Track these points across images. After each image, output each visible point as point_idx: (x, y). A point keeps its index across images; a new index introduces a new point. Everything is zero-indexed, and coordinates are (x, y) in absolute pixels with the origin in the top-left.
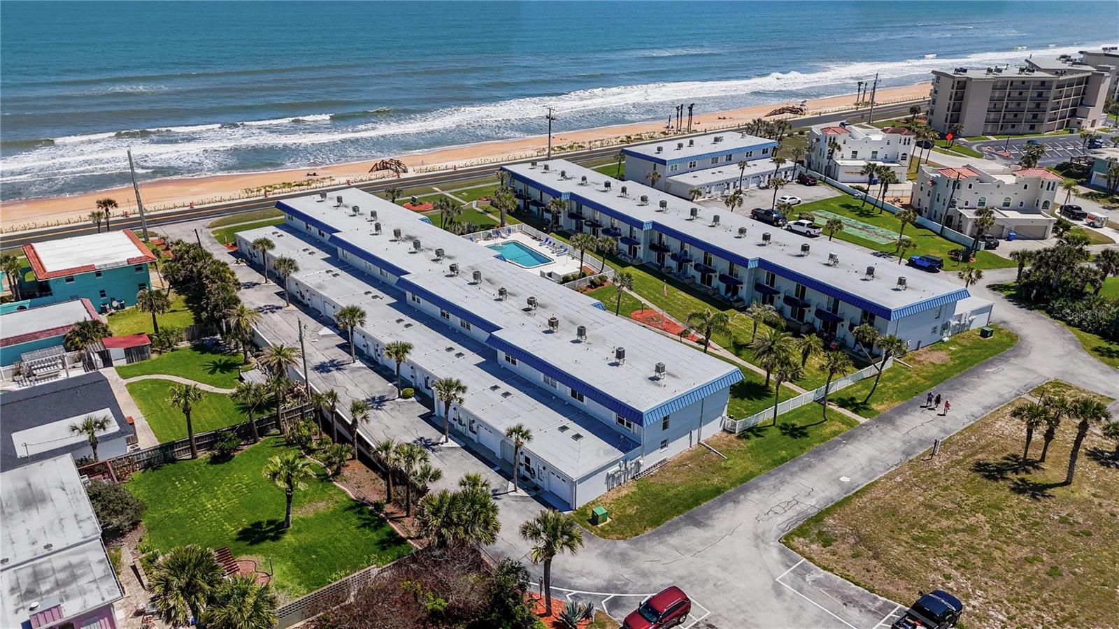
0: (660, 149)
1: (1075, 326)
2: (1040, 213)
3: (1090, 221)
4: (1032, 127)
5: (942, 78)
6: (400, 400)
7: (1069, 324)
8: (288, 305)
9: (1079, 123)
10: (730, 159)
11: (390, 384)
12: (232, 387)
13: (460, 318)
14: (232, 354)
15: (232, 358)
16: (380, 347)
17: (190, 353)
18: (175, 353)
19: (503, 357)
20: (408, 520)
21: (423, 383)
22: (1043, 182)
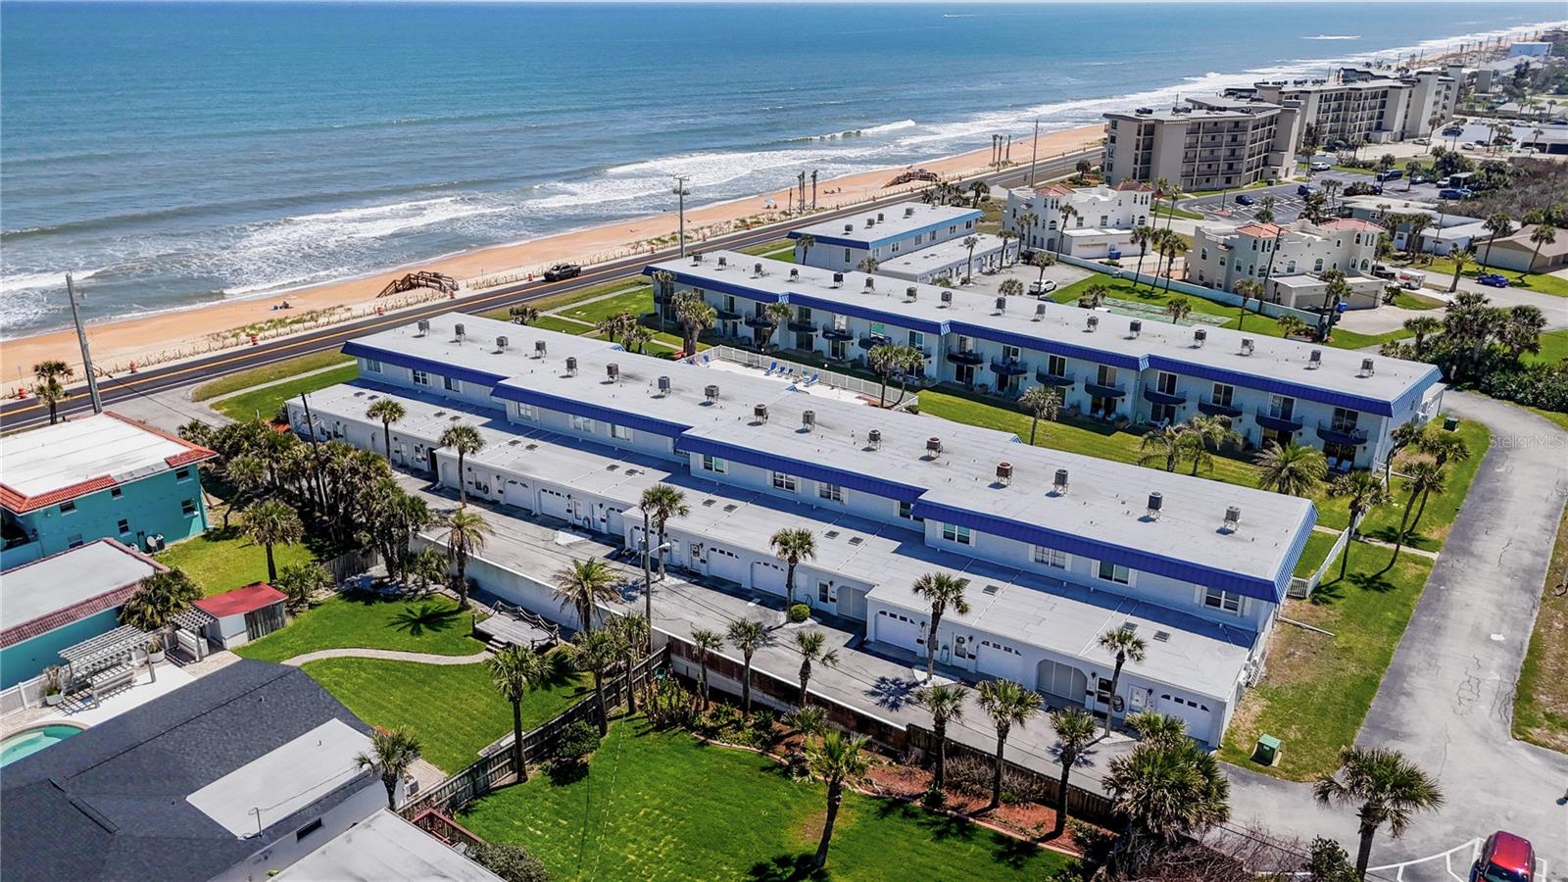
0: (848, 228)
1: (1529, 405)
2: (1360, 276)
3: (1404, 282)
4: (1228, 181)
5: (1120, 122)
6: (791, 625)
7: (1521, 402)
8: (465, 507)
9: (1274, 173)
10: (934, 238)
11: (751, 604)
12: (477, 651)
13: (825, 485)
14: (423, 598)
15: (429, 604)
16: (706, 548)
17: (345, 606)
18: (319, 609)
19: (940, 535)
20: (1001, 811)
21: (816, 593)
22: (1359, 236)
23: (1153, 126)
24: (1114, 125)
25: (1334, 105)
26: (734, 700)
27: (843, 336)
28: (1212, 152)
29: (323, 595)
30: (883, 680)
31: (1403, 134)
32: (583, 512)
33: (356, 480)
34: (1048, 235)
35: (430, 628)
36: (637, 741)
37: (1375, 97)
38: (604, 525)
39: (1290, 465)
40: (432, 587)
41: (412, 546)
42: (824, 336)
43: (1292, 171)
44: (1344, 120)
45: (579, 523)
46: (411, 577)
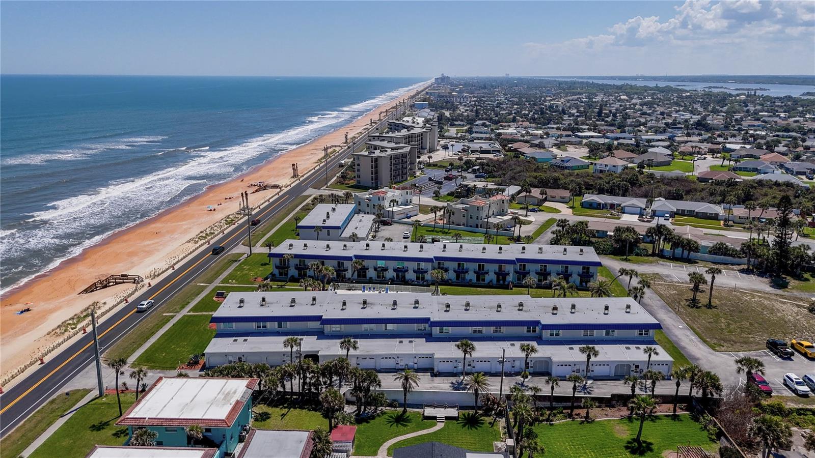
0: (324, 221)
3: (513, 214)
5: (360, 158)
6: (526, 380)
9: (414, 172)
13: (495, 327)
14: (383, 413)
15: (389, 415)
16: (475, 361)
19: (549, 335)
20: (656, 409)
21: (524, 366)
27: (385, 269)
32: (404, 362)
35: (406, 422)
38: (416, 365)
39: (600, 288)
41: (370, 394)
42: (373, 271)
45: (402, 367)
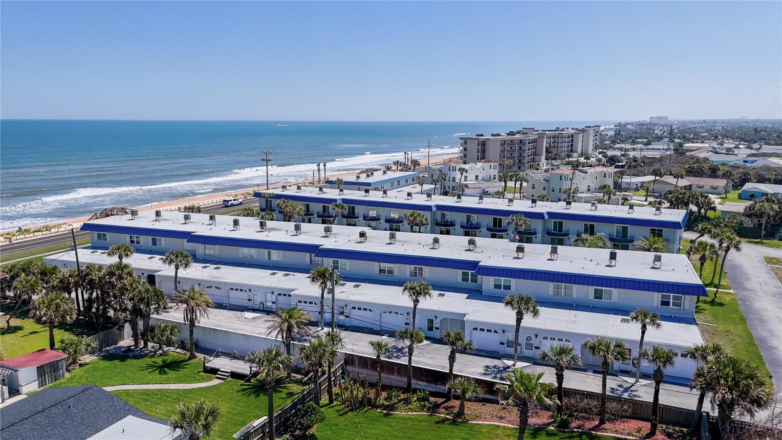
0: (358, 178)
3: (624, 197)
4: (519, 168)
6: (416, 345)
9: (538, 165)
10: (399, 184)
11: (384, 337)
12: (211, 379)
13: (412, 267)
14: (161, 355)
15: (165, 358)
16: (349, 307)
17: (106, 363)
18: (85, 368)
19: (492, 287)
20: (607, 425)
21: (425, 325)
22: (605, 174)
23: (485, 141)
24: (465, 143)
25: (552, 140)
26: (399, 388)
27: (375, 219)
28: (511, 154)
29: (87, 358)
30: (487, 367)
31: (582, 154)
32: (258, 299)
33: (114, 279)
34: (452, 184)
35: (172, 370)
36: (341, 419)
37: (568, 137)
38: (274, 305)
39: (654, 246)
40: (166, 349)
41: (151, 323)
42: (364, 219)
43: (545, 165)
44: (557, 147)
45: (257, 307)
46: (150, 345)
